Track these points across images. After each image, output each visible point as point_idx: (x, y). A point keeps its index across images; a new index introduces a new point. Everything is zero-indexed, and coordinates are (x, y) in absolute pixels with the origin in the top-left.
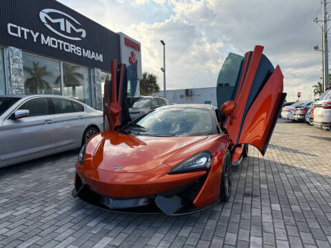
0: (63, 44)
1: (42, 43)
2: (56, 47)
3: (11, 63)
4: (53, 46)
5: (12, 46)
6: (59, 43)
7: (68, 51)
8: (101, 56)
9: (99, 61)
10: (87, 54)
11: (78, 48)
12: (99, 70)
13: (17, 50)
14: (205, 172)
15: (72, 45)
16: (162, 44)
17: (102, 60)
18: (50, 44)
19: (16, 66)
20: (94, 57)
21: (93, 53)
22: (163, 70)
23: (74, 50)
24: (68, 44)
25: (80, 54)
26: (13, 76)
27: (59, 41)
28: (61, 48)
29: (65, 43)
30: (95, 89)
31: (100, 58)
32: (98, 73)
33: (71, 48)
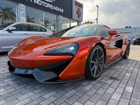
0: (44, 4)
1: (35, 2)
2: (41, 4)
3: (20, 11)
4: (39, 4)
5: (21, 3)
6: (42, 3)
7: (47, 7)
8: (62, 10)
9: (61, 12)
10: (56, 8)
11: (51, 5)
12: (61, 16)
13: (23, 5)
14: (71, 57)
15: (48, 4)
16: (97, 7)
17: (63, 12)
18: (38, 3)
19: (23, 12)
20: (59, 10)
21: (59, 8)
22: (97, 19)
23: (50, 6)
24: (47, 3)
25: (52, 9)
26: (21, 17)
27: (42, 2)
28: (43, 5)
29: (45, 3)
30: (59, 25)
31: (62, 11)
32: (61, 18)
33: (48, 5)
